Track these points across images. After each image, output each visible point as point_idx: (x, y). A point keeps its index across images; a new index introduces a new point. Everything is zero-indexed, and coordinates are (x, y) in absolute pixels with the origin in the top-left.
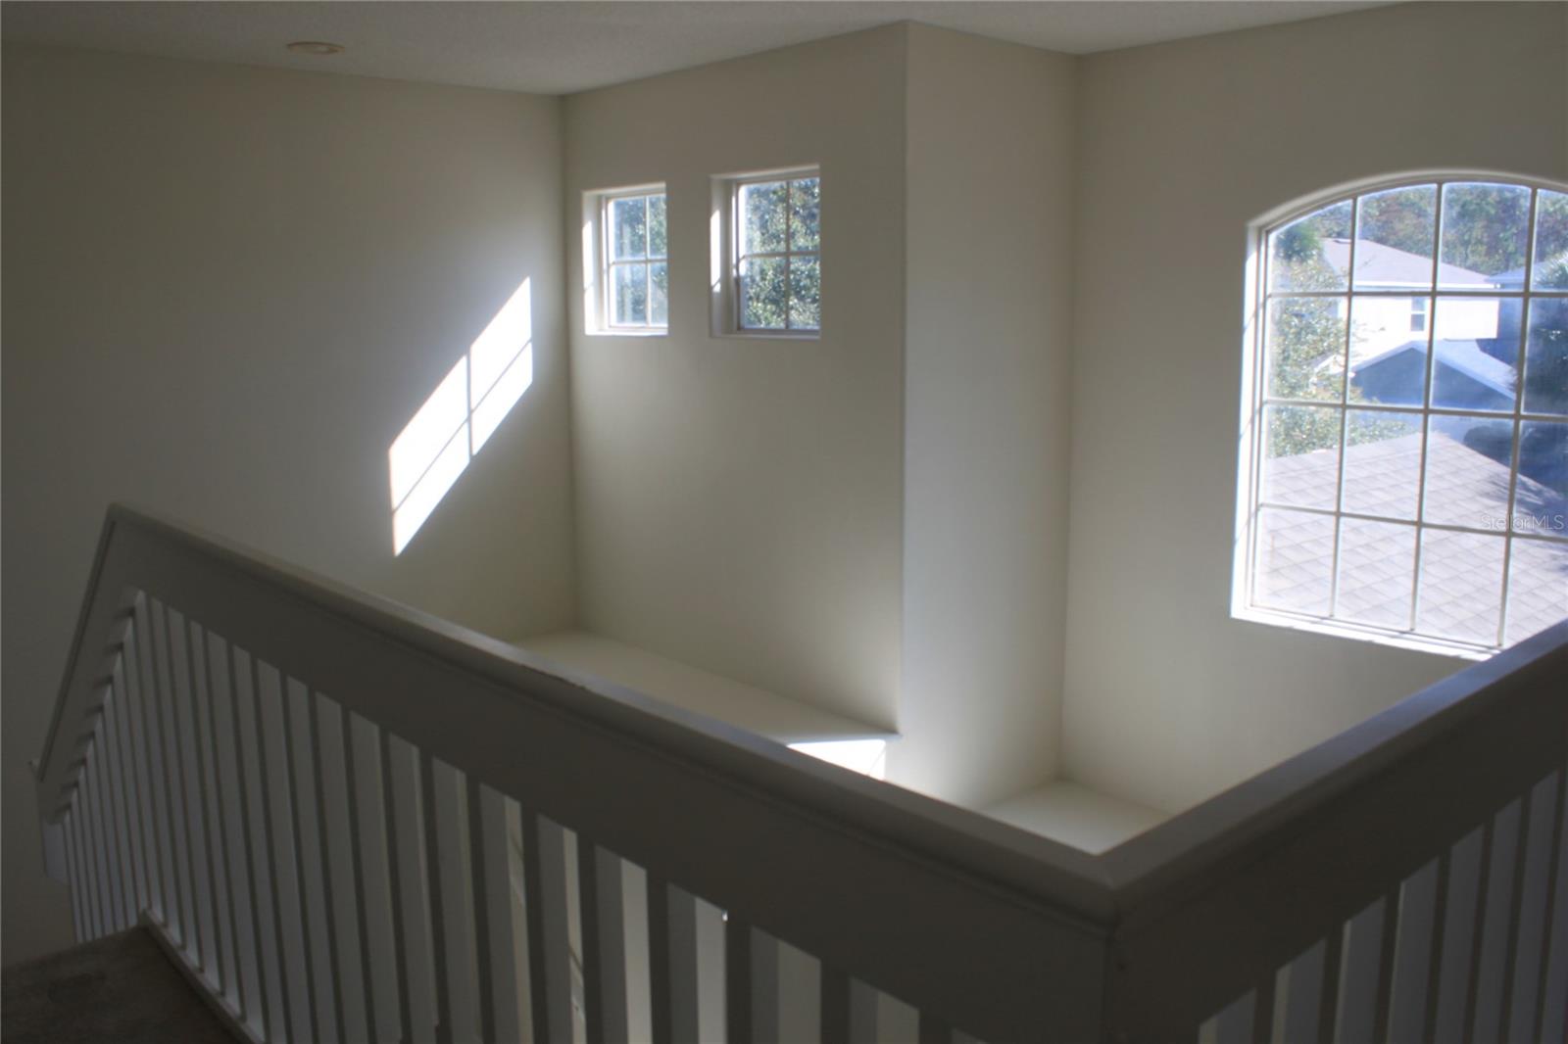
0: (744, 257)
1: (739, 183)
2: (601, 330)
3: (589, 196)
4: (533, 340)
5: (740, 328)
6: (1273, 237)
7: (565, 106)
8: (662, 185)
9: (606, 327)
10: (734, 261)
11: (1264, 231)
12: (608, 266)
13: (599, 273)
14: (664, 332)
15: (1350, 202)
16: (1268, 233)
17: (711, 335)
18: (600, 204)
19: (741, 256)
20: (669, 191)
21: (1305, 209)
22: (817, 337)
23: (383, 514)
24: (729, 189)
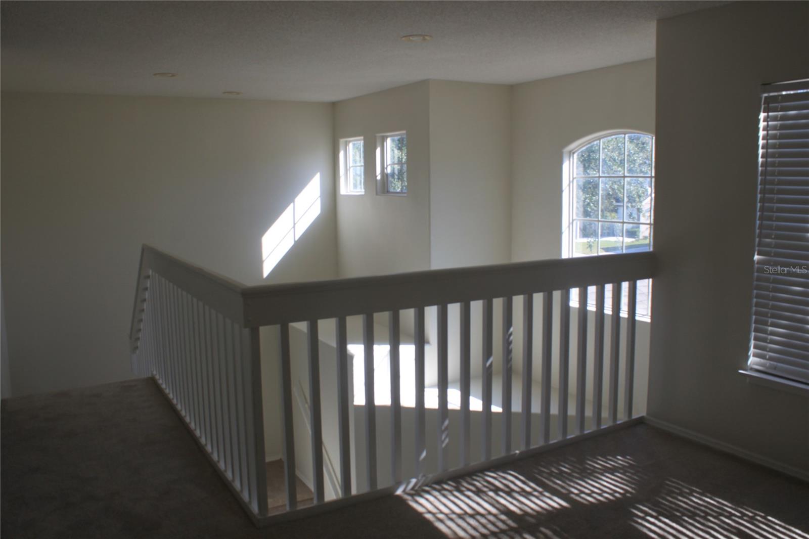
0: (389, 165)
1: (387, 137)
2: (347, 192)
3: (342, 141)
4: (320, 196)
5: (388, 192)
6: (575, 155)
7: (334, 106)
8: (362, 138)
9: (349, 191)
10: (385, 166)
11: (571, 153)
12: (350, 167)
13: (346, 170)
14: (363, 193)
15: (598, 141)
16: (574, 153)
17: (377, 194)
18: (346, 144)
19: (388, 164)
20: (365, 140)
21: (585, 144)
22: (405, 195)
23: (259, 262)
24: (384, 139)
